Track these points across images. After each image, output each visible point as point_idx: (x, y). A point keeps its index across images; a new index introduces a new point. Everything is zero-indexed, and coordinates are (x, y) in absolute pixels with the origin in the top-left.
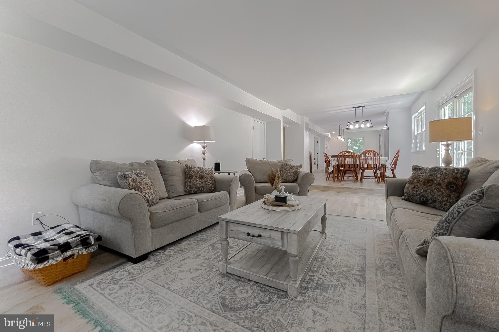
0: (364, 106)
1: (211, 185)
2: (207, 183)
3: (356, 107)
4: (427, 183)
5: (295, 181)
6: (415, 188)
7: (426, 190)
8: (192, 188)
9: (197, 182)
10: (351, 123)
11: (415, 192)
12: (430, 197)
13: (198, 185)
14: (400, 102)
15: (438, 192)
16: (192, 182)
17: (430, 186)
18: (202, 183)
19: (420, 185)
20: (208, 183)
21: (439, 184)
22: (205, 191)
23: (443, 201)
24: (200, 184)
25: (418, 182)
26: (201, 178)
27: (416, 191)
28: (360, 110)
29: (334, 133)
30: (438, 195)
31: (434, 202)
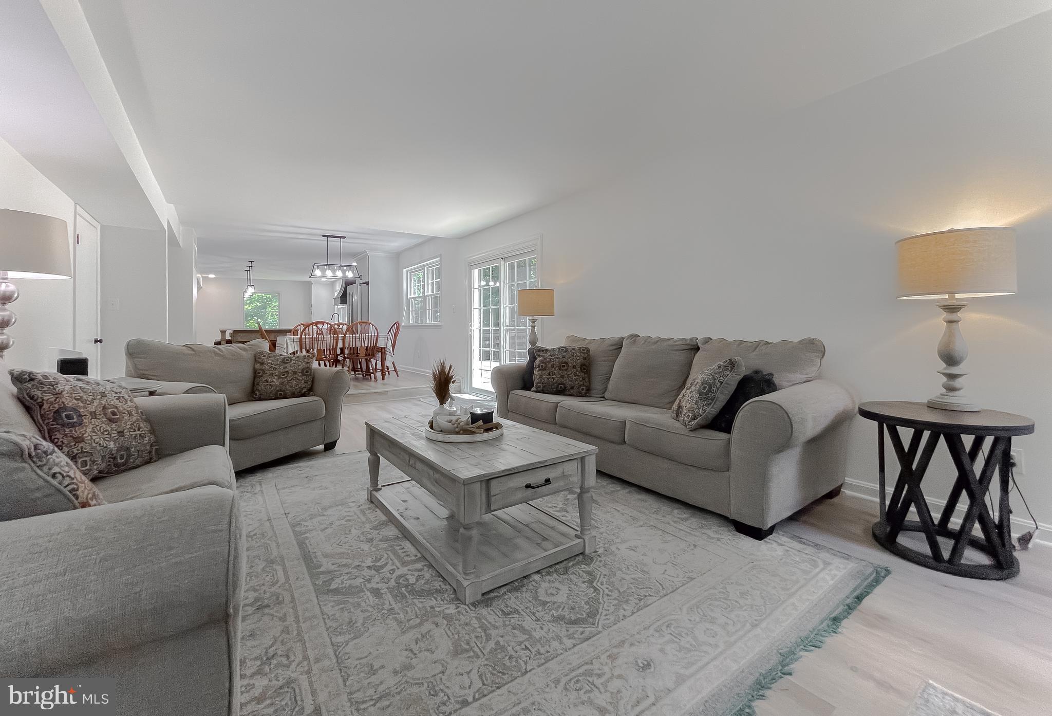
0: (344, 238)
1: (147, 438)
2: (135, 431)
3: (328, 236)
4: (563, 367)
5: (310, 391)
6: (550, 375)
7: (563, 376)
8: (94, 462)
9: (103, 433)
10: (319, 266)
11: (551, 380)
12: (568, 383)
13: (112, 445)
14: (396, 244)
15: (575, 376)
16: (89, 438)
17: (566, 370)
18: (121, 434)
19: (556, 370)
20: (138, 432)
21: (574, 367)
22: (134, 462)
23: (581, 386)
24: (115, 441)
25: (553, 366)
26: (113, 417)
27: (552, 378)
28: (335, 243)
29: (212, 276)
30: (576, 380)
31: (572, 388)
